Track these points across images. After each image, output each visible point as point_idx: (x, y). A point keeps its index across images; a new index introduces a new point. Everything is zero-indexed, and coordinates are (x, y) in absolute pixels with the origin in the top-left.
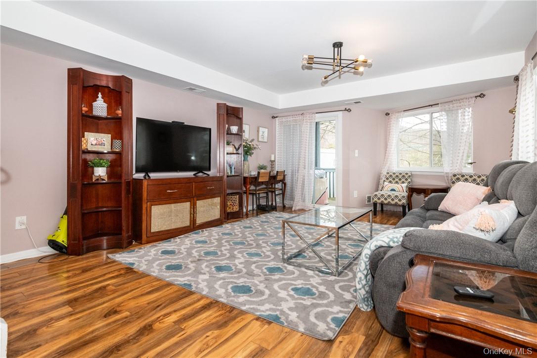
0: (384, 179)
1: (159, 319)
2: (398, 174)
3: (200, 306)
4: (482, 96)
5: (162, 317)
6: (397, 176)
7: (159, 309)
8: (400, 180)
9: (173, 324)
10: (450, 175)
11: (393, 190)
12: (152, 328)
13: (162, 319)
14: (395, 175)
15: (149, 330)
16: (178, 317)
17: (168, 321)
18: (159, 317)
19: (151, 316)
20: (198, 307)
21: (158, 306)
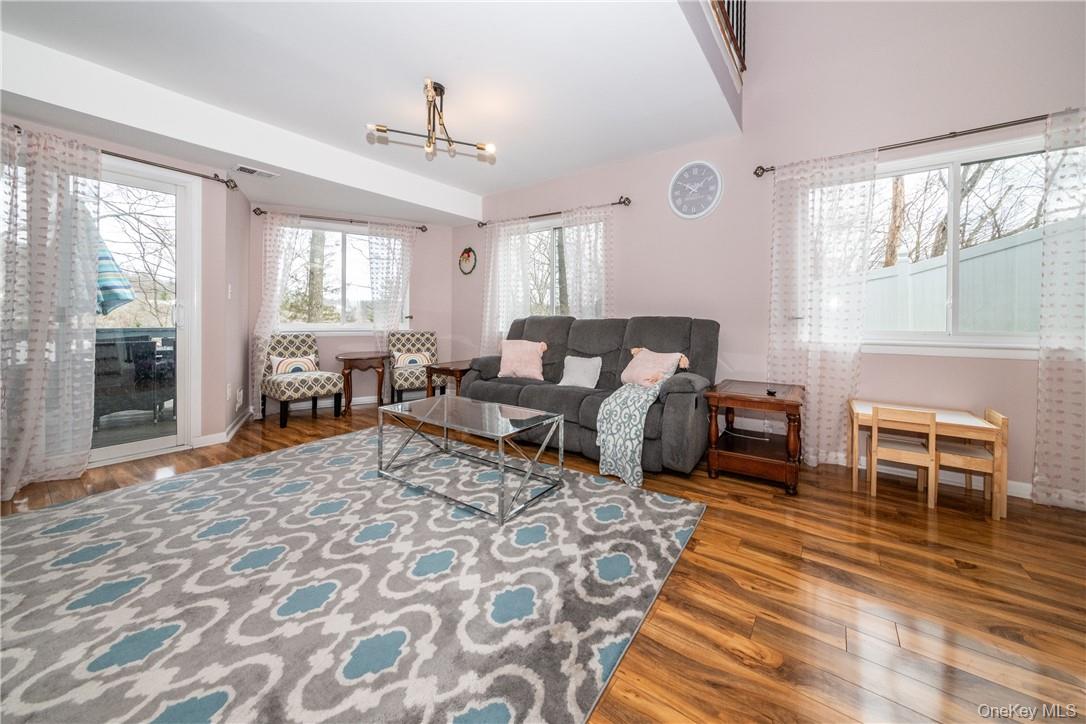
0: (268, 349)
1: (754, 663)
2: (291, 338)
3: (685, 613)
4: (423, 229)
5: (747, 662)
6: (291, 342)
7: (723, 680)
8: (298, 348)
9: (753, 637)
10: (386, 334)
11: (297, 370)
12: (784, 664)
13: (751, 657)
14: (300, 340)
15: (789, 667)
16: (732, 636)
17: (751, 647)
18: (751, 667)
19: (754, 683)
20: (689, 615)
21: (714, 685)
